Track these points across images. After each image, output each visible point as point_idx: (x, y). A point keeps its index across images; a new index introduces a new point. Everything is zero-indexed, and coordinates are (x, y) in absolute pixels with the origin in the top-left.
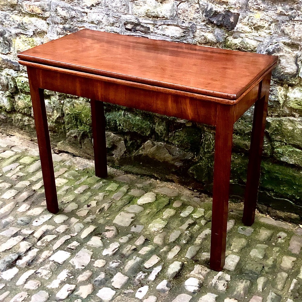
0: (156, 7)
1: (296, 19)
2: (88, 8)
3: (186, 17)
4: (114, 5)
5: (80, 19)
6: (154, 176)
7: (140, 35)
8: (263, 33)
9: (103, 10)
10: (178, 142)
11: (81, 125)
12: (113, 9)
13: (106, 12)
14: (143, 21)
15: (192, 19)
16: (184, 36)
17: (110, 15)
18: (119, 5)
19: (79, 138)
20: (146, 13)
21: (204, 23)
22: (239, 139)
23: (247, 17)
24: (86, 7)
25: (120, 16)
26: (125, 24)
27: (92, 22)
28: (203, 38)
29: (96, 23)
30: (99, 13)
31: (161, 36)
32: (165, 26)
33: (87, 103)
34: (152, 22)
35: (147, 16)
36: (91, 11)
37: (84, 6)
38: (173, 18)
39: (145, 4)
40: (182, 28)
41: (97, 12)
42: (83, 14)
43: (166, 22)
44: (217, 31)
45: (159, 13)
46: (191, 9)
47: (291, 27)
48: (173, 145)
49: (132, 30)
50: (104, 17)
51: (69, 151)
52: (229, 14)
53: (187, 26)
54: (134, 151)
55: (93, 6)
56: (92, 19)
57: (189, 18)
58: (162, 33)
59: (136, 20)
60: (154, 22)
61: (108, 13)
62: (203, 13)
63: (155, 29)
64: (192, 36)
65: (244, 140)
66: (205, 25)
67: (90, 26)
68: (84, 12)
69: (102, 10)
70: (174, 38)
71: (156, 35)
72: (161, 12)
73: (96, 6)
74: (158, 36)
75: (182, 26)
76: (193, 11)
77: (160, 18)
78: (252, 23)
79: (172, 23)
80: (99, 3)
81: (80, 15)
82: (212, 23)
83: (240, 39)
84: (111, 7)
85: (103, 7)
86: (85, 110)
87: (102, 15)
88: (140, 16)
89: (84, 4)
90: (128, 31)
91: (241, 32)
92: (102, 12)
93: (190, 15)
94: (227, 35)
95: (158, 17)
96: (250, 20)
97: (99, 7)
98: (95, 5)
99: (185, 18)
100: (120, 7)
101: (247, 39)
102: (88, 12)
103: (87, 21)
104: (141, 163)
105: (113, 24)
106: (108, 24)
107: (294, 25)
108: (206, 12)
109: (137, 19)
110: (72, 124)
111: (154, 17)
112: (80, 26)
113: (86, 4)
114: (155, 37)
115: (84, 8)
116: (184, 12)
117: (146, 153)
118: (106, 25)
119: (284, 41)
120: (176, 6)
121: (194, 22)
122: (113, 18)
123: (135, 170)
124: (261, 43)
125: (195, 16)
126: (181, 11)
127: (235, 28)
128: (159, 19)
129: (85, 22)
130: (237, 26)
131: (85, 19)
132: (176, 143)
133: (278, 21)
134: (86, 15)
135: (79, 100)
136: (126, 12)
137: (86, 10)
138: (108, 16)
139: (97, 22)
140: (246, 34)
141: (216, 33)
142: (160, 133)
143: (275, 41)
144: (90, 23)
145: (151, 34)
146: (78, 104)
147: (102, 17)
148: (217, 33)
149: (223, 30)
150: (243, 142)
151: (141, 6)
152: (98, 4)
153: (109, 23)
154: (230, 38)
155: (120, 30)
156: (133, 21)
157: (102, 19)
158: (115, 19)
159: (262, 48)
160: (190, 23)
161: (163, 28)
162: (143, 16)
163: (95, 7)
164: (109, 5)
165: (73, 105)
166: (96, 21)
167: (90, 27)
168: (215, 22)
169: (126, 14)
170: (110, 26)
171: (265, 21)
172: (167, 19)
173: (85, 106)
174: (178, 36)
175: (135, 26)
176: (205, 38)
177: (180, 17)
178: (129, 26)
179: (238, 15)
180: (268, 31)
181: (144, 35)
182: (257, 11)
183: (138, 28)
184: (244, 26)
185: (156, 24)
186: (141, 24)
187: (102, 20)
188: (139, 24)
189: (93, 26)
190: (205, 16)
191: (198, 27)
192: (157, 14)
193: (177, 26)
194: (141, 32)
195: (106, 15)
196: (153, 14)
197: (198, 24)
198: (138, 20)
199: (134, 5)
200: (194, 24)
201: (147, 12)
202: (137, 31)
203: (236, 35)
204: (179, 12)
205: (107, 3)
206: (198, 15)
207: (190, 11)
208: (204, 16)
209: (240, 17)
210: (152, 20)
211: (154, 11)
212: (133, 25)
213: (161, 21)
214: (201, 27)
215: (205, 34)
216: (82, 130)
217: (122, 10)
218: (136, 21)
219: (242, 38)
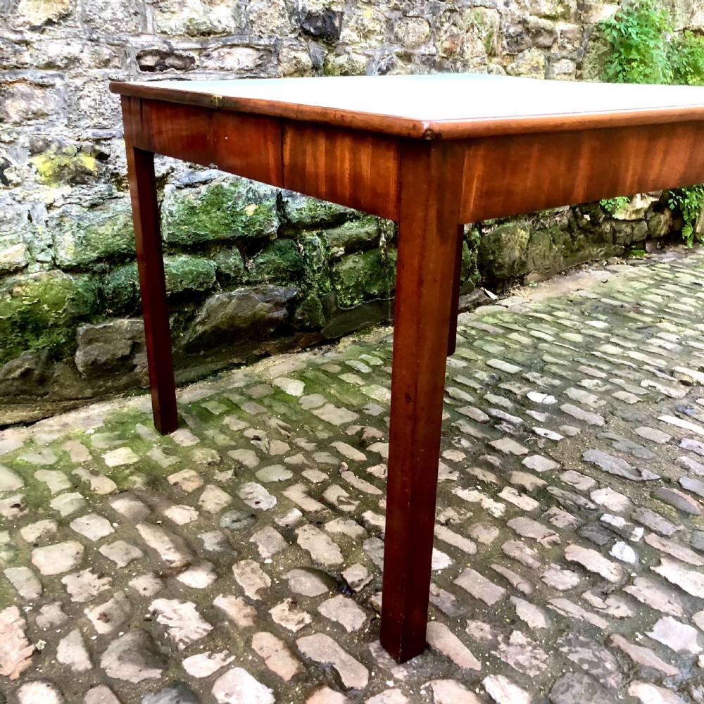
0: (206, 13)
1: (411, 14)
2: (34, 29)
3: (264, 26)
4: (107, 14)
5: (13, 61)
6: (232, 364)
7: (174, 76)
8: (373, 41)
9: (80, 31)
10: (268, 274)
11: (38, 337)
12: (107, 26)
13: (88, 35)
14: (180, 45)
15: (275, 29)
16: (260, 65)
17: (102, 40)
18: (120, 15)
19: (37, 372)
20: (188, 28)
21: (293, 36)
22: (357, 227)
23: (355, 18)
24: (28, 26)
25: (127, 41)
26: (139, 57)
27: (50, 65)
28: (294, 61)
29: (61, 65)
30: (68, 40)
31: (216, 72)
32: (226, 50)
33: (52, 271)
34: (198, 46)
35: (188, 34)
36: (43, 37)
37: (22, 26)
38: (241, 31)
39: (184, 9)
40: (258, 50)
41: (63, 36)
42: (17, 47)
43: (227, 40)
44: (315, 47)
45: (216, 23)
46: (271, 10)
47: (404, 28)
48: (260, 282)
49: (157, 68)
50: (86, 47)
51: (9, 421)
52: (331, 15)
53: (267, 43)
54: (182, 335)
55: (49, 22)
56: (49, 57)
57: (270, 28)
58: (219, 64)
59: (165, 46)
60: (202, 45)
61: (95, 36)
62: (290, 18)
63: (203, 59)
64: (276, 63)
65: (363, 226)
66: (296, 38)
67: (44, 75)
68: (19, 43)
69: (75, 30)
70: (243, 72)
71: (207, 71)
72: (219, 22)
73: (59, 24)
74: (211, 73)
75: (259, 45)
76: (276, 15)
77: (216, 33)
78: (363, 25)
79: (240, 42)
80: (68, 15)
81: (10, 49)
82: (307, 33)
83: (347, 56)
84: (101, 21)
85: (78, 24)
86: (51, 289)
87: (79, 42)
88: (174, 33)
89: (21, 20)
90: (147, 72)
91: (347, 44)
92: (76, 36)
93: (272, 22)
94: (327, 52)
95: (209, 34)
96: (359, 22)
97: (66, 23)
98: (55, 20)
99: (262, 29)
100: (126, 19)
101: (354, 54)
102: (33, 40)
103: (32, 65)
104: (202, 353)
105: (106, 63)
106: (93, 64)
107: (407, 24)
108: (298, 14)
109: (165, 42)
110: (8, 347)
111: (203, 34)
112: (10, 80)
113: (26, 19)
114: (205, 76)
115: (21, 32)
116: (260, 17)
117: (214, 323)
118: (89, 67)
119: (397, 50)
120: (244, 7)
121: (277, 35)
122: (109, 46)
123: (193, 373)
124: (371, 59)
125: (279, 22)
126: (255, 15)
127: (341, 37)
128: (212, 36)
129: (26, 68)
130: (343, 34)
131: (26, 58)
132: (266, 277)
133: (390, 19)
134: (25, 48)
135: (29, 273)
136: (140, 30)
137: (29, 36)
138: (93, 43)
139: (65, 61)
140: (354, 47)
141: (312, 51)
142: (234, 272)
143: (387, 53)
144: (41, 68)
145: (196, 71)
146: (27, 284)
147: (81, 46)
148: (314, 52)
149: (322, 44)
150: (362, 230)
151: (173, 13)
152: (64, 17)
153: (98, 61)
154: (331, 57)
155: (126, 73)
156: (156, 48)
157: (82, 52)
158: (113, 48)
159: (374, 66)
160: (270, 37)
161: (222, 54)
162: (180, 35)
163: (56, 26)
164: (97, 17)
165: (11, 293)
166: (62, 60)
167: (42, 78)
168: (312, 30)
169: (138, 35)
170: (99, 68)
171: (377, 22)
172: (229, 34)
173: (48, 281)
174: (251, 65)
175: (162, 58)
176: (299, 62)
177: (254, 29)
178: (150, 61)
179: (342, 13)
180: (380, 38)
181: (182, 76)
182: (365, 7)
183: (169, 61)
184: (351, 33)
185: (205, 49)
186: (175, 52)
187: (81, 56)
188: (171, 53)
189: (52, 75)
190: (296, 21)
191: (286, 43)
192: (210, 26)
193: (247, 46)
194: (177, 69)
195: (89, 43)
196: (203, 28)
197: (284, 38)
198: (169, 44)
199: (157, 12)
200: (277, 39)
201: (189, 24)
202: (167, 68)
203: (339, 50)
204: (251, 18)
205: (88, 13)
206: (283, 20)
207: (271, 14)
208: (293, 21)
209: (345, 17)
210: (197, 42)
211: (205, 20)
212: (158, 58)
213: (217, 41)
214: (290, 43)
215: (297, 55)
216: (44, 348)
217: (129, 26)
218: (165, 48)
219: (349, 53)
